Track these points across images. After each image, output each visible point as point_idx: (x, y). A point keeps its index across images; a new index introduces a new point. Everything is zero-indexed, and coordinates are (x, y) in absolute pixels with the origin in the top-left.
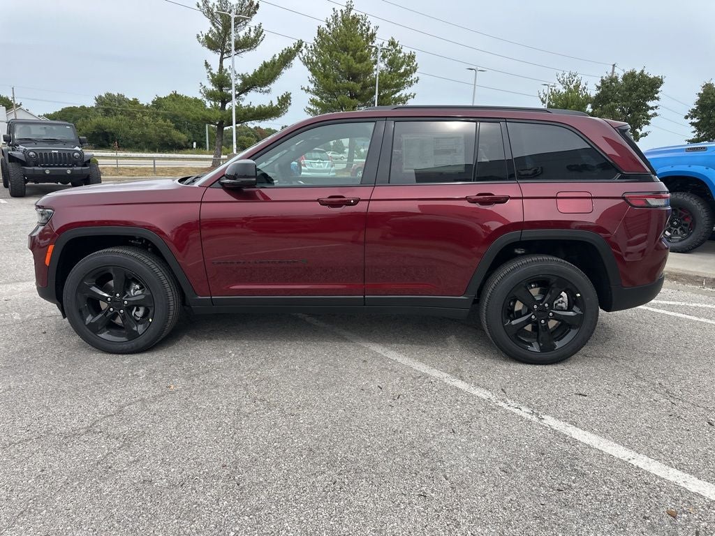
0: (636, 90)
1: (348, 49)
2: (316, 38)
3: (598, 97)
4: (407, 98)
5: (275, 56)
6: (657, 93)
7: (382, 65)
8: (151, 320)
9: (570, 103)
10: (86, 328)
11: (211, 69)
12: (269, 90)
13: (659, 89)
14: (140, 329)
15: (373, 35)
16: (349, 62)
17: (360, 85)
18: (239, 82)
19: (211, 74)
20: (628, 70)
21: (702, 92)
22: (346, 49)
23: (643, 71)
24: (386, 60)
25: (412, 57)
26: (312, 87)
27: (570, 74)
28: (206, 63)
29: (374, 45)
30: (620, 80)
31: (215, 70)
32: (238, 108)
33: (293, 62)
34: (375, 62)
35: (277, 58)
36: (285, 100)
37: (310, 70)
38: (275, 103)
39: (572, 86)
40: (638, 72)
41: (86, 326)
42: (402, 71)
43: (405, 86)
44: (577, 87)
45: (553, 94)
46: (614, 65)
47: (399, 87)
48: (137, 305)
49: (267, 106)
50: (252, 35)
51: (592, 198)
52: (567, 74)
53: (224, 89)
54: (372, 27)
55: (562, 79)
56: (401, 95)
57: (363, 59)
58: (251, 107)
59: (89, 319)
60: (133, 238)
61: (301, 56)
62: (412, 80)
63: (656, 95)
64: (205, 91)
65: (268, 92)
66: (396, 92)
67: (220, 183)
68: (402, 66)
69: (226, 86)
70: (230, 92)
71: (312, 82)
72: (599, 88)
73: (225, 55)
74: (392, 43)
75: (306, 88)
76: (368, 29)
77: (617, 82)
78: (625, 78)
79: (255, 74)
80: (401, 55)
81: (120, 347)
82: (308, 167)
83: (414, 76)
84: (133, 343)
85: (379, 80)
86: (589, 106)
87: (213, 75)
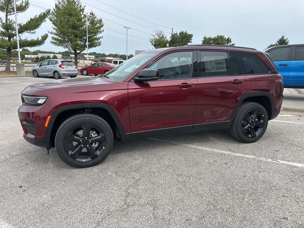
0: (184, 38)
1: (72, 15)
2: (55, 9)
3: (171, 41)
4: (99, 38)
5: (36, 15)
6: (191, 40)
7: (88, 23)
8: (104, 148)
9: (161, 43)
10: (69, 157)
11: (2, 20)
13: (192, 39)
14: (98, 153)
15: (83, 9)
16: (73, 21)
17: (80, 32)
18: (18, 27)
19: (2, 22)
20: (181, 31)
21: (203, 40)
22: (71, 15)
23: (186, 31)
24: (89, 21)
25: (101, 21)
26: (54, 31)
27: (160, 31)
29: (83, 14)
30: (178, 34)
31: (4, 21)
32: (20, 40)
33: (46, 19)
34: (85, 21)
35: (37, 17)
36: (45, 38)
37: (54, 23)
38: (40, 39)
39: (161, 36)
40: (184, 32)
41: (70, 156)
43: (98, 33)
44: (163, 37)
45: (154, 39)
46: (172, 29)
47: (96, 33)
48: (95, 141)
49: (36, 40)
50: (24, 4)
51: (266, 80)
52: (159, 32)
53: (10, 31)
54: (82, 6)
55: (157, 33)
56: (96, 37)
57: (80, 20)
58: (27, 40)
59: (70, 152)
60: (87, 109)
62: (101, 31)
63: (191, 41)
65: (34, 33)
67: (134, 80)
68: (97, 24)
69: (11, 29)
70: (13, 32)
71: (54, 29)
72: (171, 37)
73: (8, 14)
74: (92, 14)
75: (51, 32)
76: (81, 6)
77: (177, 35)
78: (180, 34)
79: (27, 24)
80: (96, 19)
81: (88, 164)
82: (65, 69)
83: (102, 29)
84: (95, 160)
85: (88, 30)
86: (168, 44)
87: (3, 24)
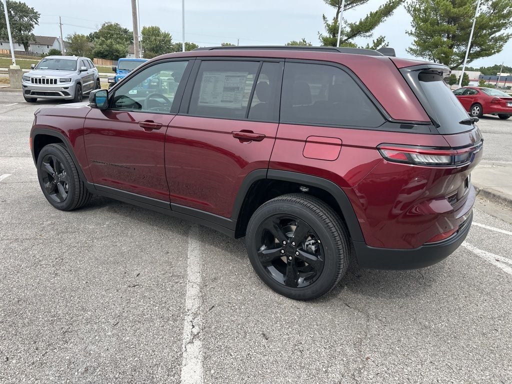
4: (508, 37)
5: (381, 7)
11: (327, 21)
12: (371, 35)
16: (447, 8)
18: (348, 29)
19: (327, 24)
26: (414, 30)
28: (324, 16)
31: (331, 22)
37: (413, 16)
38: (371, 45)
41: (47, 188)
42: (505, 12)
43: (507, 26)
47: (499, 27)
49: (364, 47)
51: (341, 145)
53: (336, 36)
56: (502, 34)
61: (406, 6)
64: (323, 38)
66: (495, 32)
68: (505, 8)
69: (337, 33)
71: (413, 27)
73: (341, 9)
75: (410, 32)
79: (361, 23)
84: (62, 204)
85: (476, 21)
87: (328, 25)
